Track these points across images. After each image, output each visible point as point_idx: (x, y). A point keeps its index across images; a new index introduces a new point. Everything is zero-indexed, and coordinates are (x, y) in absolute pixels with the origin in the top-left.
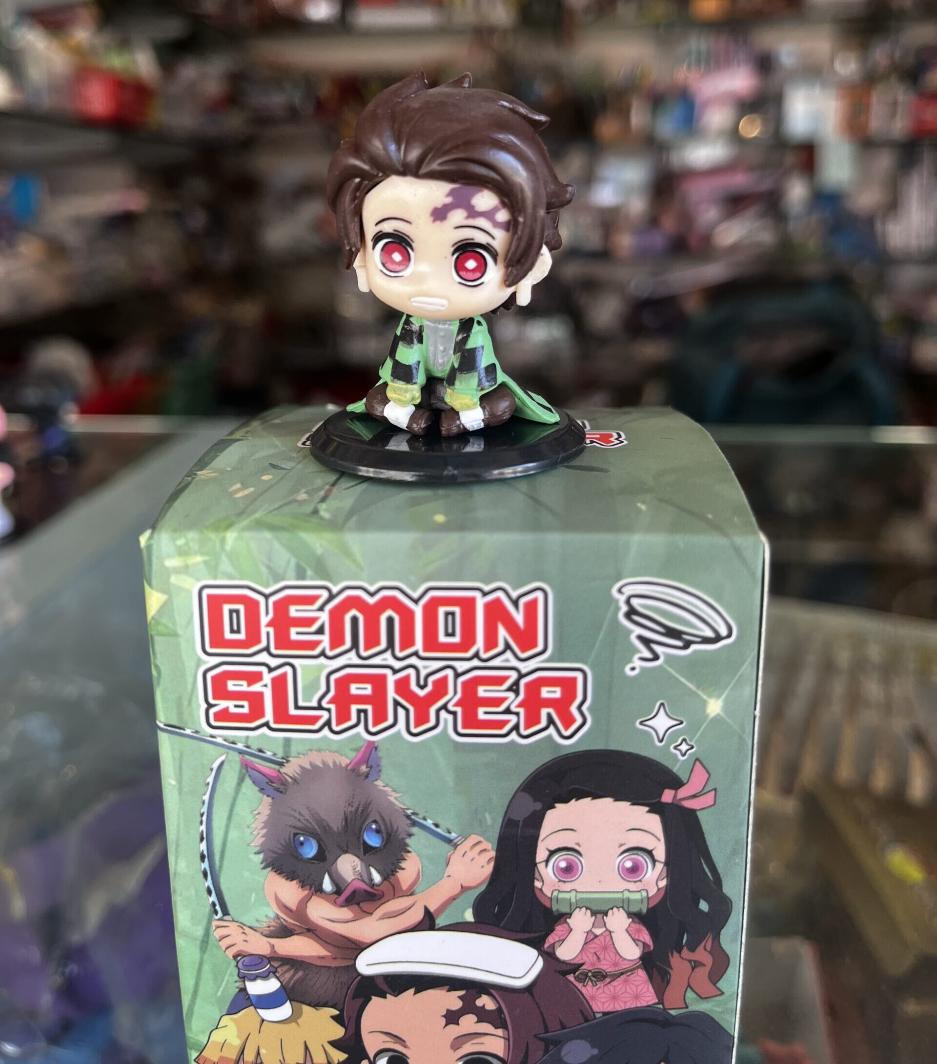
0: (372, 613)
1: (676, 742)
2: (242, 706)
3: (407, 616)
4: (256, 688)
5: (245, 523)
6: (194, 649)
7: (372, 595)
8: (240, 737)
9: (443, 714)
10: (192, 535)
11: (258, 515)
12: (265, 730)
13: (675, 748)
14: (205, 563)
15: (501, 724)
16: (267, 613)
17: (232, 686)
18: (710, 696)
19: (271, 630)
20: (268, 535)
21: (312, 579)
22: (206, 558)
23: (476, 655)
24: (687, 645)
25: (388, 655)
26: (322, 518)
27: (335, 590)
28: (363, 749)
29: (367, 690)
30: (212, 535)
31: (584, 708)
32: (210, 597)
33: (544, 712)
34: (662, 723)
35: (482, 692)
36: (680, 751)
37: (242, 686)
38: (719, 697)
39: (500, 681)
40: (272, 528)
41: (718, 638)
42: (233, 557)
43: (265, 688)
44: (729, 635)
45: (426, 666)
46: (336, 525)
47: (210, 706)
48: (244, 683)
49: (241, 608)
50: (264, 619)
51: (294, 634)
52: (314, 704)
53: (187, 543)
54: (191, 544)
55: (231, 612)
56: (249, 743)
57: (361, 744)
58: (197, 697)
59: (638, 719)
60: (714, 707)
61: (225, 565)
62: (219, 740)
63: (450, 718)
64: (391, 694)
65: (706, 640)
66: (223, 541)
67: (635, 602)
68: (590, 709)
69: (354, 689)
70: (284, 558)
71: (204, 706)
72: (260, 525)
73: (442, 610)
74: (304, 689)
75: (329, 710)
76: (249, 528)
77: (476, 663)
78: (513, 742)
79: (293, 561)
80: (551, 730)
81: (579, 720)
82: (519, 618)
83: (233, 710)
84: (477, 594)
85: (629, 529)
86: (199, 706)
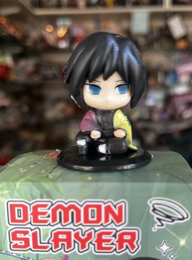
0: (66, 210)
1: (170, 254)
2: (22, 243)
3: (78, 211)
4: (27, 236)
5: (23, 179)
6: (5, 223)
7: (66, 204)
8: (22, 254)
9: (91, 245)
10: (5, 183)
11: (28, 177)
12: (30, 251)
13: (169, 256)
14: (9, 193)
15: (110, 248)
16: (30, 210)
17: (18, 236)
18: (181, 238)
19: (32, 216)
20: (30, 183)
21: (46, 198)
22: (9, 191)
23: (102, 225)
24: (173, 221)
25: (72, 225)
26: (49, 178)
27: (54, 202)
28: (63, 257)
29: (64, 237)
30: (12, 184)
31: (139, 243)
32: (11, 205)
33: (125, 244)
34: (165, 248)
35: (104, 237)
36: (171, 257)
37: (22, 236)
38: (184, 239)
39: (109, 233)
40: (32, 181)
41: (184, 219)
42: (18, 191)
43: (30, 236)
44: (187, 217)
45: (85, 229)
46: (54, 180)
47: (11, 243)
48: (23, 235)
49: (21, 208)
50: (29, 212)
51: (40, 218)
52: (47, 242)
53: (3, 186)
54: (4, 187)
55: (18, 210)
56: (25, 255)
57: (62, 256)
58: (7, 240)
59: (157, 246)
60: (182, 242)
61: (16, 194)
62: (14, 255)
63: (93, 246)
64: (73, 238)
65: (180, 219)
66: (15, 185)
67: (156, 206)
68: (141, 243)
69: (60, 237)
70: (36, 191)
71: (9, 243)
72: (28, 180)
73: (90, 209)
74: (43, 237)
75: (51, 244)
76: (24, 181)
77: (102, 227)
78: (114, 255)
79: (39, 192)
80: (127, 250)
81: (137, 247)
82: (116, 212)
83: (19, 244)
84: (102, 204)
85: (154, 181)
86: (7, 243)
